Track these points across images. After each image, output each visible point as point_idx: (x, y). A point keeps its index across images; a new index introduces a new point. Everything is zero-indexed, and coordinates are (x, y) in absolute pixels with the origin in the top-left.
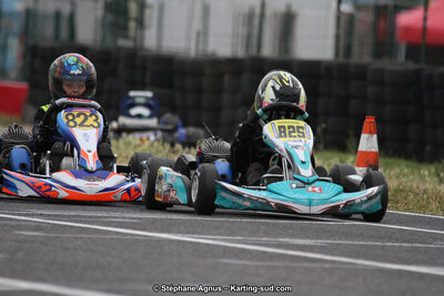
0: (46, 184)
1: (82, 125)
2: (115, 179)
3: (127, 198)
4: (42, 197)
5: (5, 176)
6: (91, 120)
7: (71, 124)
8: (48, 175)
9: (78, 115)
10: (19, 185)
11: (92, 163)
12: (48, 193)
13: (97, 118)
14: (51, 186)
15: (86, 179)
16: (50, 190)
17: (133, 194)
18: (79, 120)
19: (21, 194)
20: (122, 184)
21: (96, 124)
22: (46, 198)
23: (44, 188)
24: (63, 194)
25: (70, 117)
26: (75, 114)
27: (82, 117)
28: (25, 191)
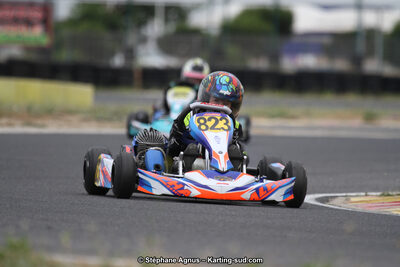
0: (179, 183)
1: (213, 128)
2: (245, 179)
3: (256, 197)
4: (176, 195)
5: (140, 175)
6: (221, 124)
7: (203, 127)
8: (181, 175)
9: (210, 119)
10: (153, 183)
11: (223, 164)
12: (181, 192)
13: (227, 122)
14: (184, 184)
15: (217, 178)
16: (182, 188)
17: (262, 193)
18: (210, 124)
19: (155, 192)
20: (251, 184)
21: (226, 127)
22: (179, 197)
23: (177, 187)
24: (195, 192)
25: (202, 121)
26: (207, 118)
27: (213, 121)
28: (158, 189)
